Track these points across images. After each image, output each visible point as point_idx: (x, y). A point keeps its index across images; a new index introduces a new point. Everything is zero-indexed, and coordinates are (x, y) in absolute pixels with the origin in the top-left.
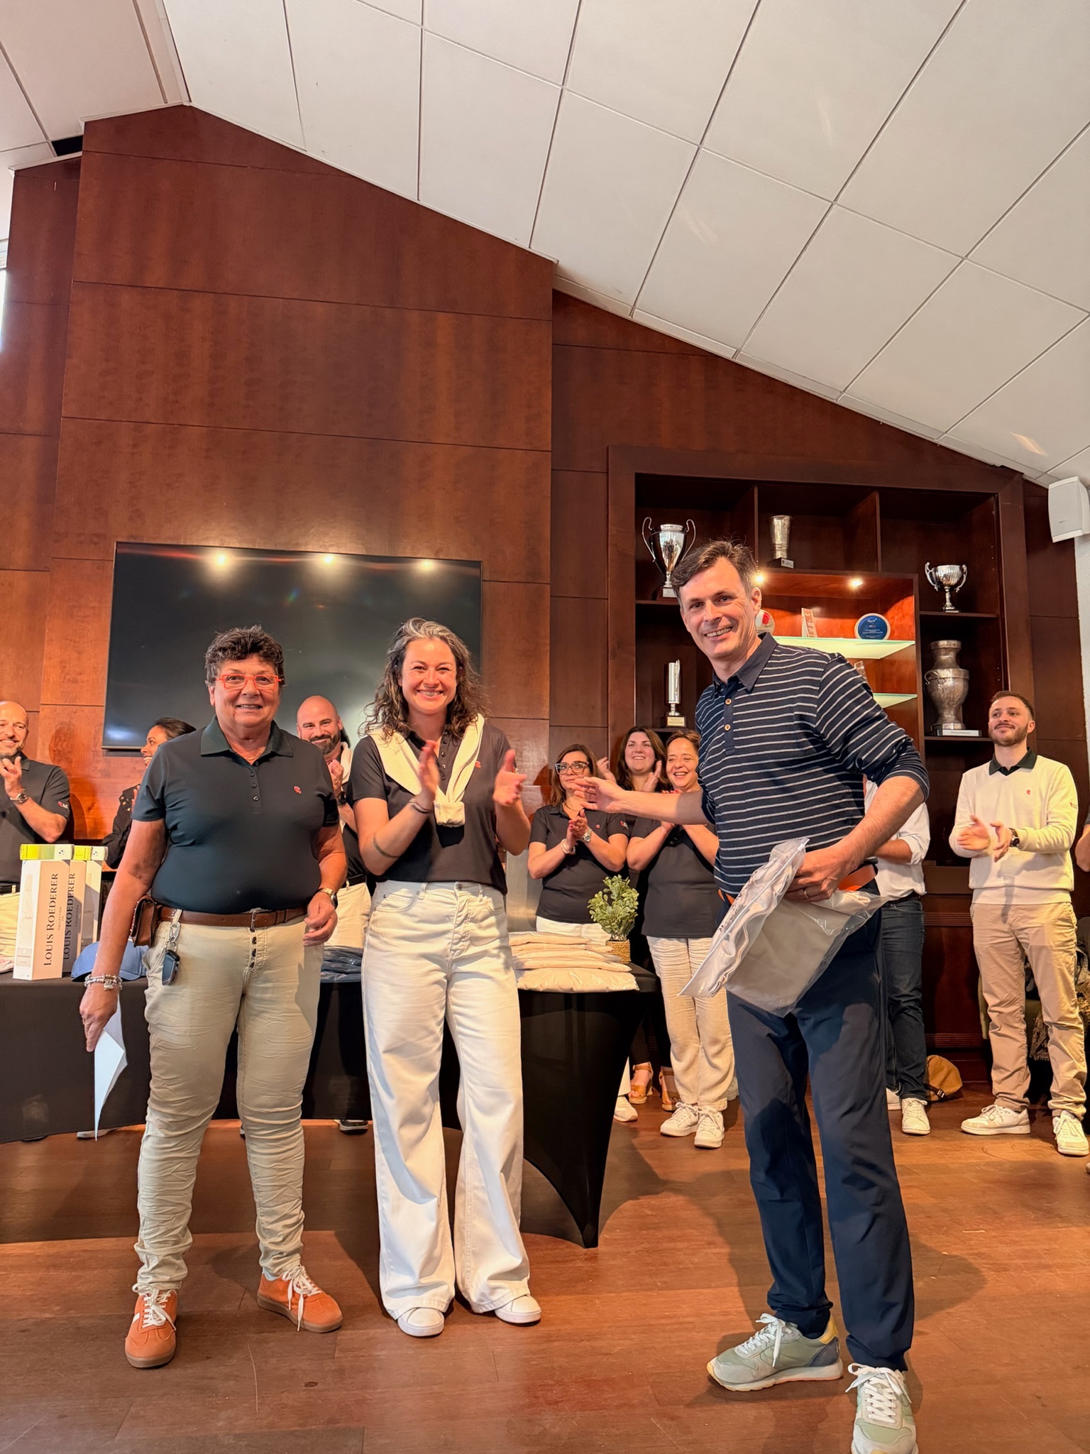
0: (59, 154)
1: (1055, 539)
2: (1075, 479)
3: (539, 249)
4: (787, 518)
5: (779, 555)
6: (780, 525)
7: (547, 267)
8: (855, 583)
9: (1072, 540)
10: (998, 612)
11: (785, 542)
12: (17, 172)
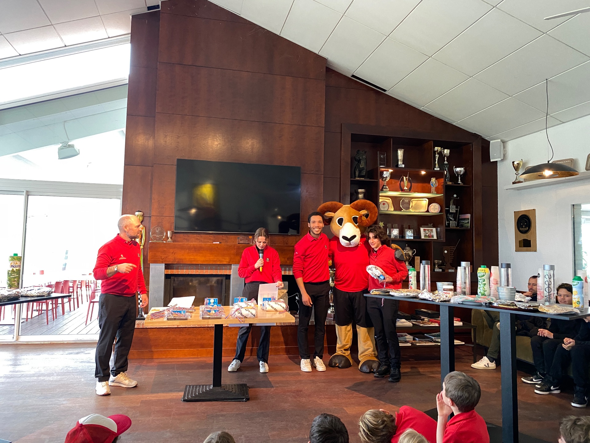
0: (148, 10)
1: (492, 161)
2: (499, 140)
3: (322, 54)
4: (403, 150)
5: (400, 163)
6: (400, 153)
7: (324, 60)
8: (423, 173)
9: (497, 161)
10: (471, 184)
11: (402, 158)
12: (132, 16)
